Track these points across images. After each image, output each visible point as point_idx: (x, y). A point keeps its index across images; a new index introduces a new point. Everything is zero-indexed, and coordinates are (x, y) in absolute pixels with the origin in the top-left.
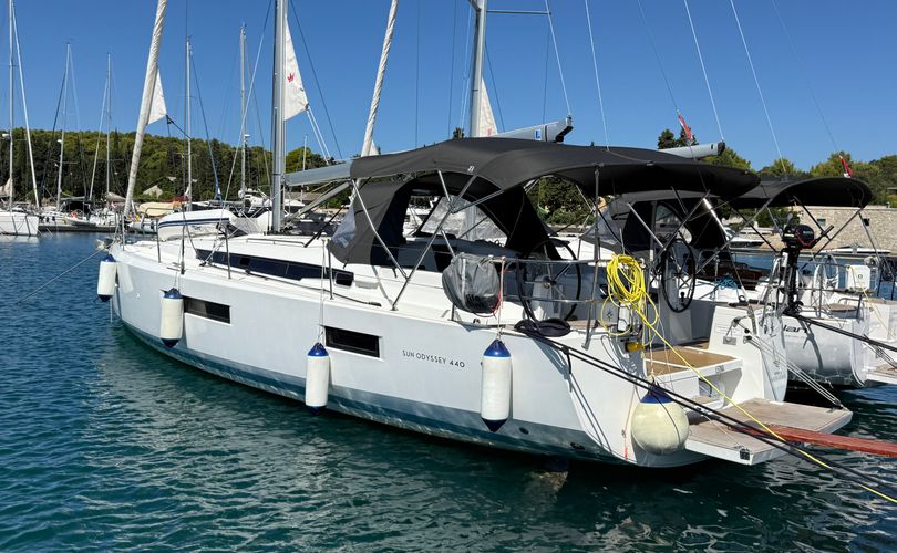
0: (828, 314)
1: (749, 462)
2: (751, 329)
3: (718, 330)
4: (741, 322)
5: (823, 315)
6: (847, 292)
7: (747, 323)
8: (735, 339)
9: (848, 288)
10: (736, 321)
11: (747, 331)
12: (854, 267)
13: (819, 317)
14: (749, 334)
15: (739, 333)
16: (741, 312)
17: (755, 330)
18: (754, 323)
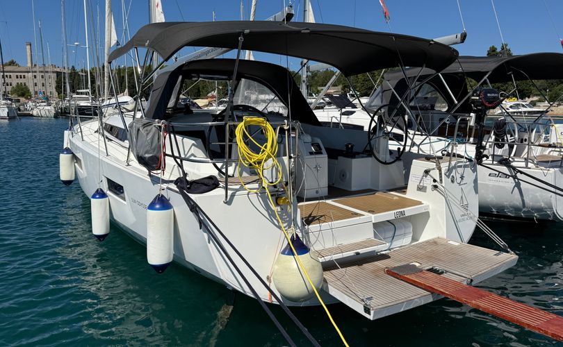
0: (535, 164)
1: (371, 317)
2: (438, 179)
3: (414, 179)
4: (431, 173)
5: (530, 165)
6: (550, 146)
7: (435, 174)
8: (426, 187)
9: (552, 143)
10: (427, 172)
11: (435, 181)
12: (557, 125)
13: (527, 167)
14: (436, 184)
15: (428, 182)
16: (431, 165)
17: (441, 180)
18: (440, 174)
